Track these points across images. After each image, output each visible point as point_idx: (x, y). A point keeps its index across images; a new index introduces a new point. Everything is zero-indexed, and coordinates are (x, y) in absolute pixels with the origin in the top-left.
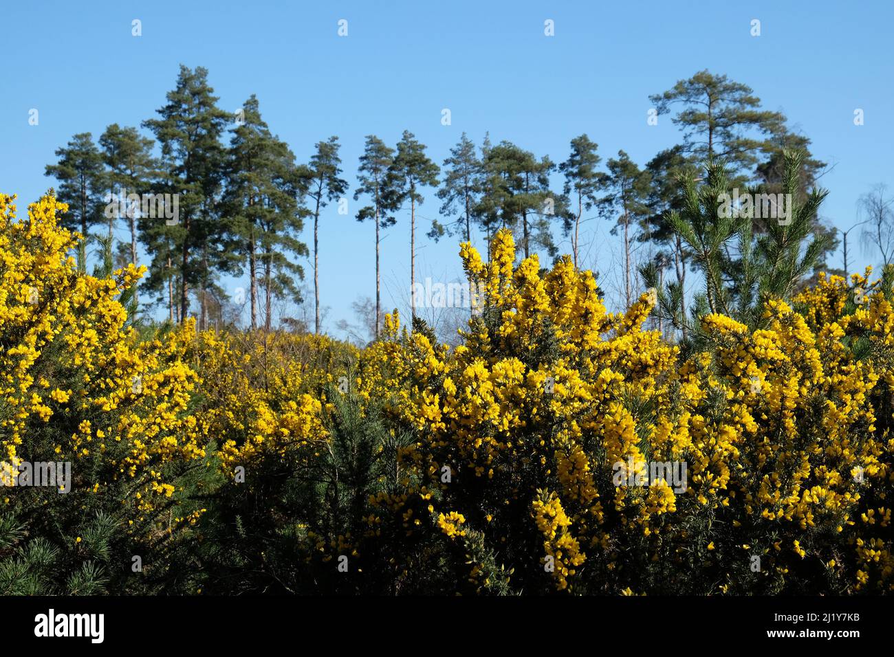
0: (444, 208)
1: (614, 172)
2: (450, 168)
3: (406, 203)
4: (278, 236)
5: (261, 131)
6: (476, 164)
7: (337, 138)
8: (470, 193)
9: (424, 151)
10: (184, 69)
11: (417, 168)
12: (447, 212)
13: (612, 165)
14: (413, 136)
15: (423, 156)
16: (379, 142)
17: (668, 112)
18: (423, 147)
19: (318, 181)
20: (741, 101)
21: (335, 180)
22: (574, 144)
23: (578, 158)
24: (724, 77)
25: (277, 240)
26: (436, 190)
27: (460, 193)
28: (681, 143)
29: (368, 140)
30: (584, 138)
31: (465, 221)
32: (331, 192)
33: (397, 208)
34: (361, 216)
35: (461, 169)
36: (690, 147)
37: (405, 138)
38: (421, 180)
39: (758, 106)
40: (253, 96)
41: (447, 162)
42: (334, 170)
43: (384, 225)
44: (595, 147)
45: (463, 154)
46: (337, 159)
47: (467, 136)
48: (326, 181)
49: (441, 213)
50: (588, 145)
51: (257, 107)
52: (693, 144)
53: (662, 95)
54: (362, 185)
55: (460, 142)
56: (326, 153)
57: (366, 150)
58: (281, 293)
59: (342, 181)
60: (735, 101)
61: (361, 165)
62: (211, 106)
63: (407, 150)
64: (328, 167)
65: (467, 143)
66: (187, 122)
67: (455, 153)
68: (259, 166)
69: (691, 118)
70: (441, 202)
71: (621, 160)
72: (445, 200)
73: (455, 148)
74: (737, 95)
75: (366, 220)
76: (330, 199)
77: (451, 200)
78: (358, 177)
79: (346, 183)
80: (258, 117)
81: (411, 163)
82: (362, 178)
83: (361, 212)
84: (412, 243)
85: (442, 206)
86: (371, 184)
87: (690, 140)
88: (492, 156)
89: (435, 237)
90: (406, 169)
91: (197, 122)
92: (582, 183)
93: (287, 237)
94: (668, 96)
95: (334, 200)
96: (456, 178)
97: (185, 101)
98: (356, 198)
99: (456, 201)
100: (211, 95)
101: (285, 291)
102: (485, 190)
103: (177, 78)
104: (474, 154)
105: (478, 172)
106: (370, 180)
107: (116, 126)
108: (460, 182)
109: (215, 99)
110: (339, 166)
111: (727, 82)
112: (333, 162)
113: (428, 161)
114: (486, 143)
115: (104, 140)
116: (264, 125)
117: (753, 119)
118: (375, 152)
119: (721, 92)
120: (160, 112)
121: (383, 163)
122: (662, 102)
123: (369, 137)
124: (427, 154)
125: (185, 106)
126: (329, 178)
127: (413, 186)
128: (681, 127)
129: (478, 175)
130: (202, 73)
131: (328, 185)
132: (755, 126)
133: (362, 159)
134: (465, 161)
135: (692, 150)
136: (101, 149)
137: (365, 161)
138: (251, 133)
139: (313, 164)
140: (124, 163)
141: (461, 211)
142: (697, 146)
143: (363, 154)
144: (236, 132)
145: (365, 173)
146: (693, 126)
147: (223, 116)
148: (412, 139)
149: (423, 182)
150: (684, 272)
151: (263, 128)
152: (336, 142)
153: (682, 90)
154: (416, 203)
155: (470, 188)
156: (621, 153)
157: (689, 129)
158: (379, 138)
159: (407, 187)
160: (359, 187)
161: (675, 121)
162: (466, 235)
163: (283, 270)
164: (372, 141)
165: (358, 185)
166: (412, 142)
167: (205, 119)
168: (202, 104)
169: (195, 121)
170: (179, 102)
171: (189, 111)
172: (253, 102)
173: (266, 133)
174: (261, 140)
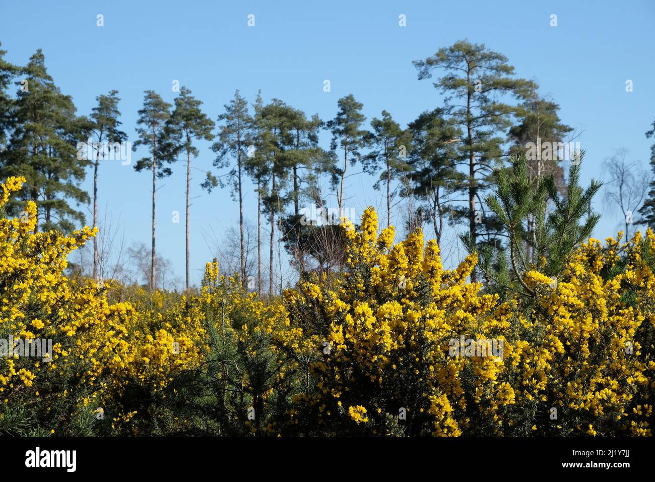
0: (217, 161)
1: (378, 130)
2: (224, 123)
3: (182, 155)
4: (61, 184)
5: (46, 84)
6: (249, 120)
7: (117, 92)
8: (242, 147)
9: (200, 107)
11: (193, 123)
12: (220, 165)
14: (190, 92)
15: (199, 111)
16: (157, 97)
17: (430, 76)
18: (199, 103)
19: (98, 132)
20: (498, 69)
21: (115, 132)
22: (341, 103)
23: (344, 116)
24: (483, 46)
25: (60, 188)
26: (211, 144)
27: (233, 147)
28: (441, 105)
29: (147, 95)
30: (350, 98)
31: (237, 173)
33: (174, 160)
34: (139, 166)
35: (234, 124)
36: (450, 110)
37: (182, 94)
38: (197, 134)
39: (512, 74)
40: (40, 51)
41: (221, 117)
42: (114, 122)
43: (161, 175)
44: (360, 106)
45: (236, 110)
46: (117, 112)
47: (240, 93)
48: (106, 132)
49: (214, 165)
50: (354, 105)
51: (43, 61)
52: (452, 107)
53: (424, 61)
54: (140, 137)
55: (234, 98)
56: (107, 105)
57: (145, 104)
59: (121, 133)
60: (492, 68)
61: (139, 118)
63: (184, 105)
64: (108, 119)
65: (240, 100)
67: (229, 109)
68: (43, 116)
69: (451, 83)
70: (215, 155)
71: (384, 120)
72: (219, 153)
73: (229, 104)
74: (493, 63)
75: (144, 170)
77: (224, 153)
78: (136, 130)
79: (125, 134)
80: (44, 70)
81: (188, 118)
82: (140, 131)
83: (139, 163)
84: (187, 193)
85: (215, 158)
86: (149, 136)
87: (450, 103)
88: (265, 113)
89: (208, 187)
90: (183, 123)
92: (348, 140)
93: (70, 185)
94: (430, 62)
96: (229, 133)
98: (134, 149)
99: (229, 154)
102: (256, 145)
104: (246, 110)
105: (250, 127)
106: (148, 133)
108: (233, 137)
109: (3, 53)
110: (119, 119)
111: (485, 51)
112: (113, 115)
113: (203, 116)
114: (259, 100)
116: (49, 78)
117: (508, 86)
118: (154, 107)
119: (479, 60)
121: (161, 117)
122: (425, 67)
123: (148, 92)
124: (203, 109)
126: (109, 129)
127: (189, 139)
128: (442, 91)
129: (250, 130)
131: (108, 136)
132: (510, 92)
133: (141, 112)
134: (239, 117)
135: (452, 112)
137: (143, 115)
138: (38, 85)
139: (94, 116)
141: (234, 164)
142: (456, 109)
143: (142, 108)
144: (23, 84)
145: (144, 126)
146: (452, 90)
147: (10, 68)
148: (189, 95)
149: (199, 136)
150: (441, 226)
151: (48, 81)
152: (116, 95)
153: (443, 57)
154: (191, 155)
155: (243, 143)
156: (384, 113)
157: (449, 93)
158: (157, 93)
159: (184, 140)
160: (138, 139)
161: (436, 86)
162: (238, 187)
163: (66, 217)
164: (151, 95)
165: (136, 137)
166: (189, 98)
172: (38, 57)
173: (52, 86)
174: (47, 92)
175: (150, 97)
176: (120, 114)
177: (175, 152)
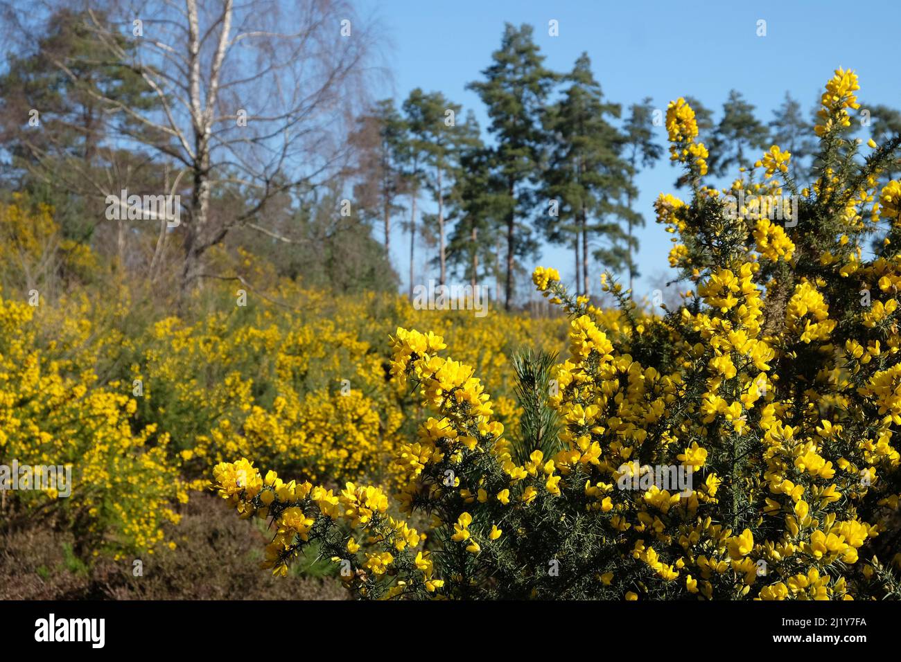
2: (774, 131)
3: (733, 169)
5: (593, 91)
6: (804, 125)
7: (651, 100)
9: (753, 113)
11: (746, 131)
14: (741, 96)
15: (752, 117)
16: (697, 104)
18: (751, 108)
19: (631, 146)
21: (650, 145)
32: (645, 158)
33: (724, 175)
34: (679, 184)
35: (785, 132)
37: (732, 97)
38: (750, 144)
40: (585, 54)
41: (771, 124)
42: (648, 134)
45: (789, 114)
46: (651, 123)
47: (791, 95)
48: (640, 146)
51: (589, 65)
55: (784, 102)
56: (641, 115)
58: (618, 266)
59: (657, 146)
62: (537, 65)
63: (734, 111)
64: (642, 131)
65: (792, 103)
66: (512, 83)
67: (777, 114)
68: (591, 128)
73: (778, 108)
76: (644, 165)
79: (660, 148)
80: (590, 75)
81: (739, 126)
83: (679, 180)
90: (733, 132)
91: (525, 83)
95: (648, 167)
97: (512, 61)
98: (671, 166)
100: (538, 54)
102: (813, 154)
103: (502, 37)
104: (800, 115)
107: (418, 91)
109: (542, 58)
110: (653, 130)
112: (647, 126)
113: (757, 122)
115: (407, 105)
116: (596, 84)
120: (485, 73)
124: (757, 115)
125: (509, 66)
126: (644, 143)
127: (740, 150)
129: (805, 138)
130: (527, 30)
131: (642, 150)
134: (791, 123)
136: (404, 116)
138: (584, 93)
139: (626, 128)
140: (430, 130)
144: (569, 93)
147: (550, 76)
148: (740, 99)
149: (753, 146)
151: (596, 88)
152: (650, 103)
159: (735, 151)
163: (619, 242)
166: (740, 103)
167: (532, 80)
168: (528, 63)
169: (521, 83)
170: (504, 62)
171: (514, 72)
172: (584, 61)
173: (599, 93)
174: (594, 100)
176: (654, 124)
177: (725, 165)
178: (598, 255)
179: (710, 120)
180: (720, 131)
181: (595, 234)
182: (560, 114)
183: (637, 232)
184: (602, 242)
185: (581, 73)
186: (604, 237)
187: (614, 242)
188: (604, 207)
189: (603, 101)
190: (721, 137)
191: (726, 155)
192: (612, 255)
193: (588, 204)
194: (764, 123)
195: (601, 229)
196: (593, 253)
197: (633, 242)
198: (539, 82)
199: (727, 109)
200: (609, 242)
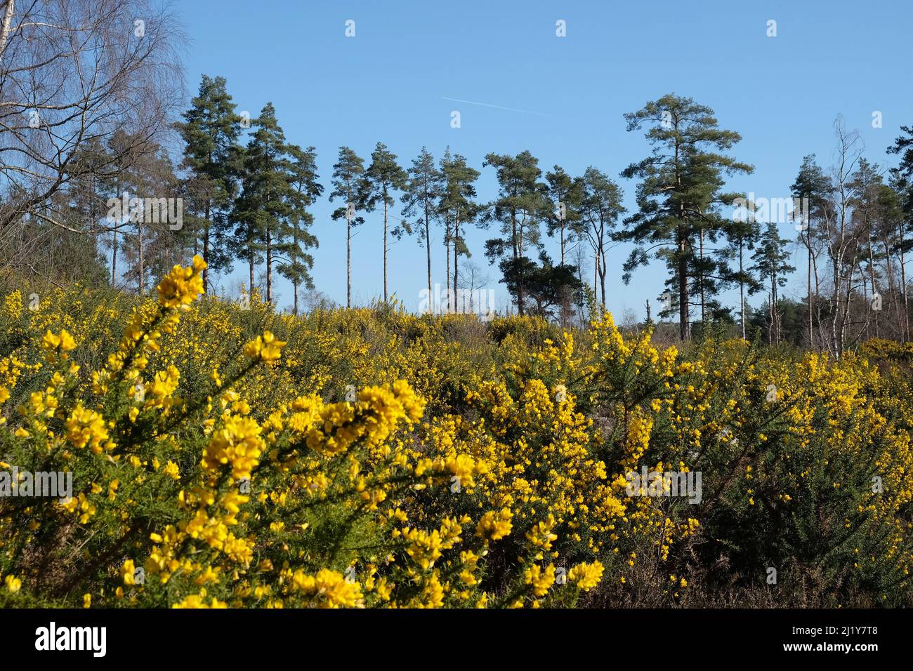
0: (405, 210)
1: (552, 184)
2: (412, 176)
3: (379, 205)
5: (277, 135)
6: (435, 173)
7: (314, 148)
8: (429, 198)
9: (395, 160)
10: (205, 78)
11: (389, 175)
12: (408, 214)
13: (551, 178)
14: (386, 147)
15: (395, 164)
16: (351, 153)
17: (640, 128)
18: (394, 157)
20: (702, 121)
21: (313, 184)
24: (691, 100)
26: (403, 194)
27: (420, 198)
28: (653, 156)
29: (341, 150)
30: (527, 153)
31: (425, 222)
32: (309, 194)
33: (373, 210)
34: (337, 215)
35: (421, 177)
36: (659, 160)
37: (379, 148)
38: (394, 185)
39: (716, 126)
40: (270, 104)
41: (410, 171)
42: (311, 175)
43: (354, 224)
44: (536, 161)
45: (424, 163)
46: (314, 166)
47: (426, 149)
48: (305, 184)
49: (403, 214)
51: (273, 113)
52: (664, 156)
53: (635, 114)
54: (337, 188)
55: (421, 154)
56: (305, 161)
57: (340, 159)
58: (298, 279)
59: (318, 185)
60: (697, 121)
61: (335, 171)
62: (229, 111)
63: (380, 159)
64: (307, 173)
65: (427, 155)
66: (208, 125)
67: (416, 163)
68: (275, 165)
69: (658, 134)
70: (403, 206)
71: (557, 173)
72: (408, 204)
73: (416, 159)
74: (699, 116)
75: (340, 219)
77: (412, 204)
78: (332, 182)
79: (322, 187)
80: (275, 122)
81: (384, 171)
82: (336, 183)
83: (335, 212)
84: (385, 239)
85: (404, 208)
86: (345, 188)
87: (659, 153)
89: (398, 235)
90: (380, 176)
91: (219, 125)
94: (640, 115)
96: (417, 185)
97: (209, 107)
98: (331, 200)
99: (416, 204)
100: (230, 102)
101: (301, 278)
102: (441, 196)
103: (200, 86)
104: (432, 165)
105: (436, 180)
106: (343, 185)
108: (421, 189)
109: (234, 106)
110: (316, 172)
111: (693, 104)
112: (311, 169)
113: (399, 168)
114: (447, 155)
116: (280, 129)
117: (714, 137)
118: (348, 162)
119: (686, 113)
120: (185, 116)
121: (355, 171)
122: (633, 120)
123: (342, 148)
124: (398, 162)
125: (206, 111)
126: (308, 182)
127: (385, 190)
128: (652, 142)
129: (436, 183)
130: (221, 82)
131: (307, 188)
132: (714, 144)
133: (336, 166)
134: (425, 171)
135: (663, 161)
137: (339, 169)
138: (270, 136)
141: (421, 213)
142: (666, 159)
143: (337, 162)
144: (256, 135)
145: (339, 179)
146: (663, 141)
148: (385, 150)
149: (395, 187)
151: (279, 133)
152: (313, 151)
153: (653, 110)
154: (388, 205)
155: (429, 194)
156: (556, 168)
157: (660, 143)
158: (350, 149)
159: (381, 190)
160: (334, 190)
161: (647, 137)
162: (425, 234)
163: (297, 260)
164: (345, 151)
165: (333, 189)
166: (385, 153)
167: (226, 123)
168: (221, 110)
169: (217, 125)
170: (202, 108)
171: (209, 116)
172: (269, 110)
173: (282, 137)
174: (277, 142)
175: (344, 152)
176: (316, 168)
177: (372, 202)
178: (280, 269)
179: (361, 166)
180: (368, 175)
181: (278, 252)
182: (249, 153)
183: (310, 251)
184: (284, 259)
185: (266, 119)
186: (285, 255)
187: (294, 259)
188: (286, 230)
189: (285, 144)
190: (370, 179)
191: (374, 193)
192: (292, 271)
193: (272, 228)
194: (405, 169)
195: (283, 248)
196: (277, 268)
197: (309, 259)
198: (230, 126)
199: (375, 157)
200: (289, 258)
